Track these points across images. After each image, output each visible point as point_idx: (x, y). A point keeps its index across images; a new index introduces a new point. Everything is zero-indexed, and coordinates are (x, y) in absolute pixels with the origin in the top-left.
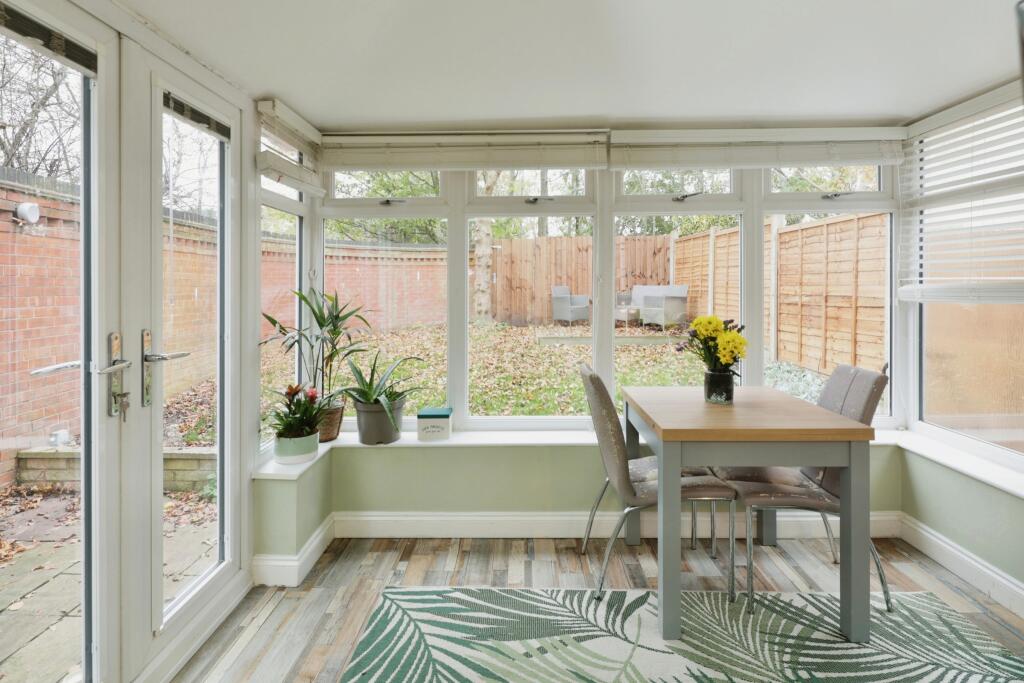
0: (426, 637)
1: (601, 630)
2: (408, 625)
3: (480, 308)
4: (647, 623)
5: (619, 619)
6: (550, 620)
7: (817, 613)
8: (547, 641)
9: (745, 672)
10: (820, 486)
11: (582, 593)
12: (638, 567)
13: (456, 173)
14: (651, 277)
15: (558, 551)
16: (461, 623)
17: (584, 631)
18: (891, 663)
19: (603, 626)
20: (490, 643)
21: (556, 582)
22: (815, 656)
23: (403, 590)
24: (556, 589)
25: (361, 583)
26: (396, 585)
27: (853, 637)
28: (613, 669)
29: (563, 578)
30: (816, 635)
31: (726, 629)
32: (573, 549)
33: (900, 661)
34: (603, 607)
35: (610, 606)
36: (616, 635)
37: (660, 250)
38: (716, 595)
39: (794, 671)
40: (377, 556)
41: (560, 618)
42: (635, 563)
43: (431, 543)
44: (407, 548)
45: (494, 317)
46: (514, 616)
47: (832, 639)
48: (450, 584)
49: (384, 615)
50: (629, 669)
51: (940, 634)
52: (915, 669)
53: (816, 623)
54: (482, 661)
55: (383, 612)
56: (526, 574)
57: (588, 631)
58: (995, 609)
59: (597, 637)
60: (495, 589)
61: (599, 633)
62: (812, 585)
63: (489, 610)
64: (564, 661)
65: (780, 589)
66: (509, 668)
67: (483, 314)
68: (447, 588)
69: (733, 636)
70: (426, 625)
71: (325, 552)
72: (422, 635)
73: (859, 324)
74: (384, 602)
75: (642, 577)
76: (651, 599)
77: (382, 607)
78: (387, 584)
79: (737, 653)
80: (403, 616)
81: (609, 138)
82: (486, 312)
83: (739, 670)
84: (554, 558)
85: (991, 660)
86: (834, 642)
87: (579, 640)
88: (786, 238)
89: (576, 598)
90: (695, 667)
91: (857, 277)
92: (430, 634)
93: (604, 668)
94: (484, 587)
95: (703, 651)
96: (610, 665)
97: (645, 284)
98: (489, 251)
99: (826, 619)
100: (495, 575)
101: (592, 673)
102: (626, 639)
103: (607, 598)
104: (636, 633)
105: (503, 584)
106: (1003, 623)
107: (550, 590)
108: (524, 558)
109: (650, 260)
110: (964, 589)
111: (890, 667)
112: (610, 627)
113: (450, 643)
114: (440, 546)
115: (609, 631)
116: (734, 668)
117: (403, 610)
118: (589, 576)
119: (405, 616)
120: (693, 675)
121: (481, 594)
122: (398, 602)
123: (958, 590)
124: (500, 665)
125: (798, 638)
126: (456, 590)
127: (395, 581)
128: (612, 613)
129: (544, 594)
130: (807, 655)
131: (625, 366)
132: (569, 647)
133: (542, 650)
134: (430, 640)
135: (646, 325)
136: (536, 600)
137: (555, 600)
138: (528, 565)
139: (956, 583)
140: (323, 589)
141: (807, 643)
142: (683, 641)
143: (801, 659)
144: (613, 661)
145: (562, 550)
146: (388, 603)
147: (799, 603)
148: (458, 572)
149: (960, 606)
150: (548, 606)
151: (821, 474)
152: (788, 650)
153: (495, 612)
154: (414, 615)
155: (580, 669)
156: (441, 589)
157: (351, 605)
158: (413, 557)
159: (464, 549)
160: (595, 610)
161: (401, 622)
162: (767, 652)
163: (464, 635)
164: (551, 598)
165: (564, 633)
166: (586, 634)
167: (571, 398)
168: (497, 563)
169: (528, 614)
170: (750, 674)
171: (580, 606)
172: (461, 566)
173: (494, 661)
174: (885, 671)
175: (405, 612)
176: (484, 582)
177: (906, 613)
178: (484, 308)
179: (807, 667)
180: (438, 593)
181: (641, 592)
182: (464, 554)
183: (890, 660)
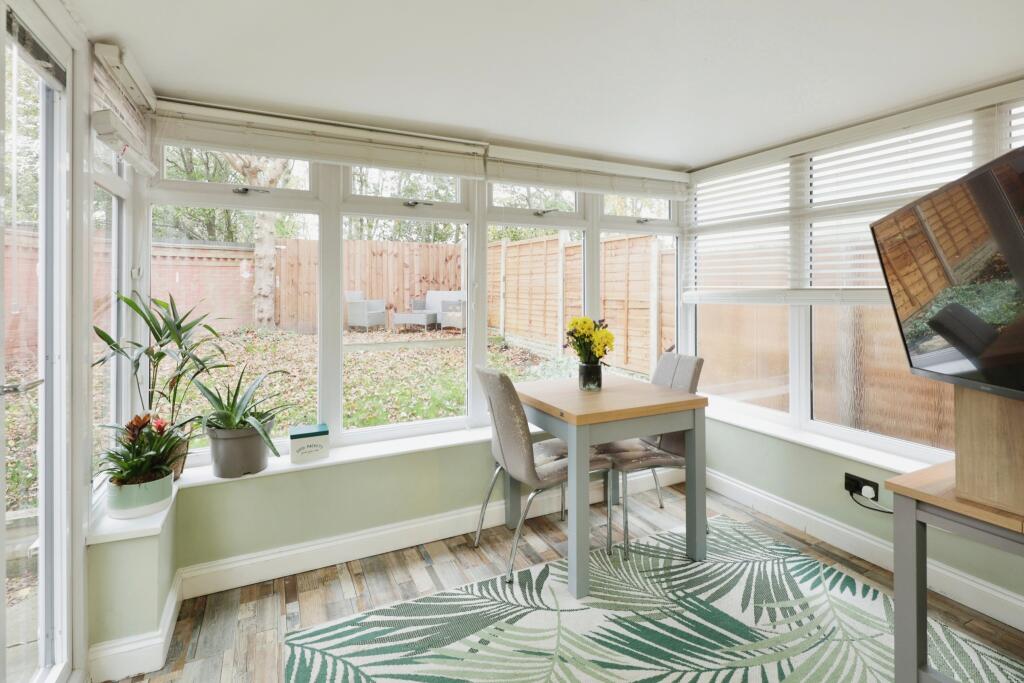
0: (363, 669)
1: (525, 608)
2: (335, 664)
3: (261, 315)
4: (559, 590)
5: (535, 593)
6: (478, 614)
7: (667, 547)
8: (485, 633)
9: (644, 605)
10: (659, 448)
11: (494, 582)
12: (528, 545)
13: (330, 166)
14: (443, 283)
15: (452, 550)
16: (392, 644)
17: (511, 614)
18: (724, 568)
19: (524, 603)
20: (432, 652)
21: (466, 579)
22: (680, 579)
23: (307, 632)
24: (469, 585)
25: (250, 639)
26: (297, 628)
27: (697, 559)
28: (550, 637)
29: (469, 573)
30: (675, 563)
31: (616, 577)
32: (466, 545)
33: (728, 565)
34: (517, 588)
35: (522, 585)
36: (538, 608)
37: (451, 257)
38: (597, 553)
39: (673, 593)
40: (255, 606)
41: (485, 609)
42: (524, 543)
43: (314, 576)
44: (290, 587)
45: (277, 324)
46: (442, 620)
47: (684, 563)
48: (360, 610)
49: (300, 664)
50: (563, 632)
51: (739, 541)
52: (738, 568)
53: (670, 555)
54: (433, 671)
55: (297, 661)
56: (432, 578)
57: (515, 612)
58: (757, 516)
59: (525, 614)
60: (410, 601)
61: (525, 611)
62: (655, 528)
63: (415, 623)
64: (508, 644)
65: (637, 536)
66: (462, 669)
67: (265, 322)
68: (360, 615)
69: (623, 581)
70: (356, 658)
71: (179, 619)
72: (356, 669)
73: (630, 323)
74: (293, 651)
75: (535, 554)
76: (552, 570)
77: (293, 656)
78: (284, 631)
79: (632, 593)
80: (323, 658)
81: (486, 151)
82: (269, 320)
83: (640, 605)
84: (451, 557)
85: (771, 549)
86: (687, 565)
87: (511, 622)
88: (572, 252)
89: (490, 587)
90: (610, 613)
91: (628, 285)
92: (366, 665)
93: (544, 638)
94: (398, 603)
95: (610, 599)
96: (546, 634)
97: (438, 289)
98: (272, 252)
99: (674, 549)
100: (402, 588)
101: (537, 646)
102: (548, 609)
103: (516, 579)
104: (554, 601)
105: (415, 595)
106: (766, 524)
107: (463, 587)
108: (423, 565)
109: (442, 267)
110: (739, 508)
111: (724, 571)
112: (531, 603)
113: (391, 667)
114: (326, 576)
115: (532, 606)
116: (636, 604)
117: (320, 651)
118: (491, 565)
119: (327, 657)
120: (611, 620)
121: (399, 610)
122: (310, 646)
123: (735, 508)
124: (452, 668)
125: (664, 569)
126: (370, 614)
127: (293, 626)
128: (527, 590)
129: (460, 592)
130: (675, 579)
131: (438, 369)
132: (506, 631)
133: (484, 642)
134: (369, 671)
135: (444, 329)
136: (454, 600)
137: (472, 594)
138: (430, 569)
139: (734, 504)
140: (200, 662)
141: (672, 571)
142: (591, 596)
143: (674, 583)
144: (548, 631)
145: (455, 547)
146: (298, 651)
147: (653, 543)
148: (361, 596)
149: (742, 519)
150: (469, 602)
151: (659, 438)
152: (663, 579)
153: (421, 622)
154: (336, 652)
155: (525, 646)
156: (353, 617)
157: (251, 668)
158: (301, 595)
159: (355, 572)
160: (512, 593)
161: (324, 664)
162: (651, 585)
163: (402, 654)
164: (468, 594)
165: (495, 621)
166: (514, 615)
167: (397, 404)
168: (398, 576)
169: (455, 615)
170: (648, 605)
171: (498, 594)
172: (362, 589)
173: (444, 667)
174: (723, 575)
175: (323, 653)
176: (395, 598)
177: (717, 532)
178: (266, 316)
179: (681, 587)
180: (352, 623)
181: (541, 567)
182: (358, 577)
183: (722, 567)
